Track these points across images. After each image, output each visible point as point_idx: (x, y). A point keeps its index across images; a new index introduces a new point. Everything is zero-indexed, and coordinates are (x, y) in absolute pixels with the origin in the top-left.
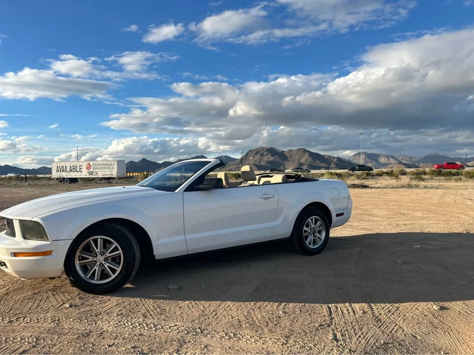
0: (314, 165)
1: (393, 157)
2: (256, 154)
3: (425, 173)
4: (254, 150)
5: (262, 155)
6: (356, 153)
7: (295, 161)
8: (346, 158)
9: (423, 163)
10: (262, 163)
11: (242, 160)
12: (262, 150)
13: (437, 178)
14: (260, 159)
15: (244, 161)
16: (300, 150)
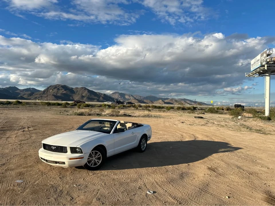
0: (91, 97)
1: (132, 96)
2: (54, 88)
3: (149, 107)
4: (53, 86)
5: (58, 89)
6: (114, 92)
7: (79, 95)
8: (109, 95)
9: (146, 99)
10: (59, 95)
11: (44, 91)
12: (59, 86)
13: (155, 109)
14: (57, 92)
15: (46, 92)
16: (82, 88)
